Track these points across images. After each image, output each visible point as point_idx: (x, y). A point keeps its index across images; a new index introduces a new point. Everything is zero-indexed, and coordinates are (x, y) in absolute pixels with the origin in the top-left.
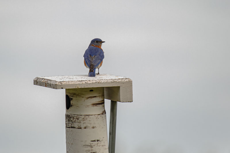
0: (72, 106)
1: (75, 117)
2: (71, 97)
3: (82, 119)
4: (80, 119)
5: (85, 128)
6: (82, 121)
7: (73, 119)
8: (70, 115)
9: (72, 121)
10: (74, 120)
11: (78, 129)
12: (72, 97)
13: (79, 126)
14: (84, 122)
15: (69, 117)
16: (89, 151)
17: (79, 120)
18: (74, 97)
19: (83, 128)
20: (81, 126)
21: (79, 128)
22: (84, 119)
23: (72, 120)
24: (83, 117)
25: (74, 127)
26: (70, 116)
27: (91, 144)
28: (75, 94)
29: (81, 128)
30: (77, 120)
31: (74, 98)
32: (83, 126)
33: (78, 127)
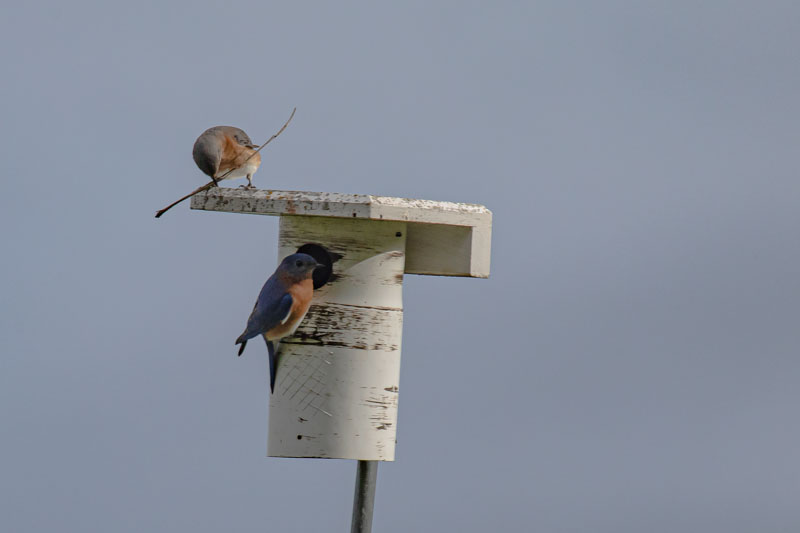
0: (335, 278)
1: (348, 314)
2: (338, 252)
3: (369, 320)
4: (366, 319)
5: (376, 348)
6: (369, 327)
7: (341, 318)
8: (327, 307)
9: (335, 324)
10: (345, 320)
11: (355, 349)
12: (342, 249)
13: (360, 340)
14: (375, 328)
15: (325, 312)
16: (379, 419)
17: (363, 322)
18: (348, 253)
19: (370, 348)
20: (365, 342)
21: (359, 345)
22: (375, 318)
23: (338, 320)
24: (373, 313)
25: (341, 344)
26: (328, 310)
27: (383, 398)
28: (353, 242)
29: (364, 348)
30: (354, 322)
31: (348, 255)
32: (370, 342)
33: (354, 344)
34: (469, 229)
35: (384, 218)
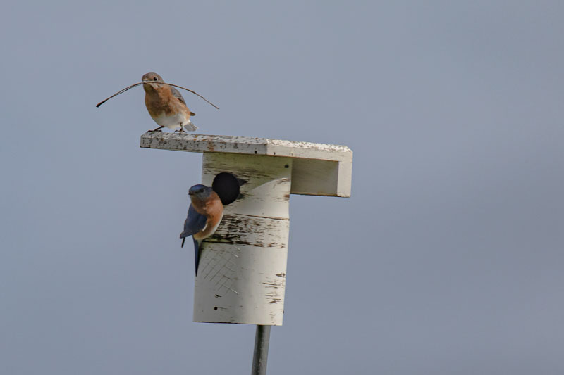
0: (242, 196)
1: (250, 222)
2: (244, 178)
3: (266, 226)
4: (263, 226)
5: (270, 246)
6: (265, 231)
7: (246, 225)
8: (235, 217)
9: (241, 229)
10: (248, 226)
11: (255, 247)
12: (246, 176)
13: (259, 240)
14: (270, 232)
15: (234, 220)
16: (272, 296)
17: (261, 227)
18: (251, 179)
19: (266, 246)
20: (262, 241)
21: (258, 244)
22: (270, 225)
23: (243, 226)
24: (268, 221)
25: (246, 243)
26: (236, 219)
27: (276, 281)
28: (255, 171)
29: (261, 246)
30: (255, 227)
31: (251, 181)
32: (266, 242)
33: (255, 243)
34: (336, 163)
35: (276, 155)
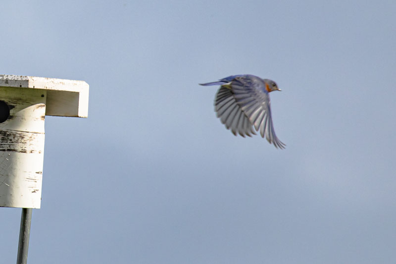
0: (11, 117)
1: (17, 135)
2: (13, 104)
3: (28, 138)
5: (31, 152)
6: (28, 142)
7: (14, 137)
8: (7, 132)
9: (11, 140)
10: (16, 139)
11: (21, 153)
13: (23, 148)
14: (31, 142)
15: (6, 134)
16: (32, 187)
17: (25, 139)
19: (28, 152)
20: (26, 149)
21: (23, 151)
22: (31, 138)
23: (12, 138)
24: (30, 135)
25: (14, 150)
27: (35, 177)
28: (20, 99)
29: (25, 152)
30: (20, 139)
31: (18, 106)
32: (28, 149)
33: (20, 150)
34: (78, 94)
35: (35, 88)
